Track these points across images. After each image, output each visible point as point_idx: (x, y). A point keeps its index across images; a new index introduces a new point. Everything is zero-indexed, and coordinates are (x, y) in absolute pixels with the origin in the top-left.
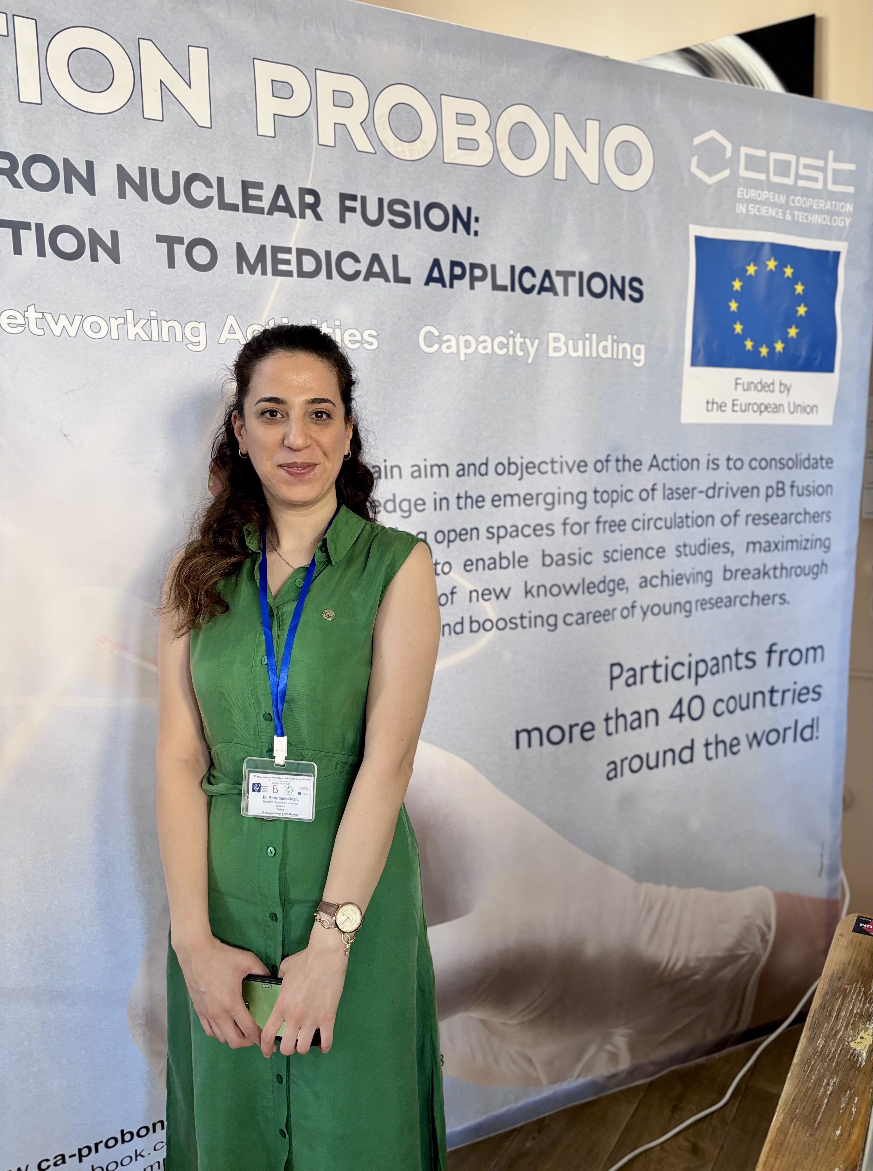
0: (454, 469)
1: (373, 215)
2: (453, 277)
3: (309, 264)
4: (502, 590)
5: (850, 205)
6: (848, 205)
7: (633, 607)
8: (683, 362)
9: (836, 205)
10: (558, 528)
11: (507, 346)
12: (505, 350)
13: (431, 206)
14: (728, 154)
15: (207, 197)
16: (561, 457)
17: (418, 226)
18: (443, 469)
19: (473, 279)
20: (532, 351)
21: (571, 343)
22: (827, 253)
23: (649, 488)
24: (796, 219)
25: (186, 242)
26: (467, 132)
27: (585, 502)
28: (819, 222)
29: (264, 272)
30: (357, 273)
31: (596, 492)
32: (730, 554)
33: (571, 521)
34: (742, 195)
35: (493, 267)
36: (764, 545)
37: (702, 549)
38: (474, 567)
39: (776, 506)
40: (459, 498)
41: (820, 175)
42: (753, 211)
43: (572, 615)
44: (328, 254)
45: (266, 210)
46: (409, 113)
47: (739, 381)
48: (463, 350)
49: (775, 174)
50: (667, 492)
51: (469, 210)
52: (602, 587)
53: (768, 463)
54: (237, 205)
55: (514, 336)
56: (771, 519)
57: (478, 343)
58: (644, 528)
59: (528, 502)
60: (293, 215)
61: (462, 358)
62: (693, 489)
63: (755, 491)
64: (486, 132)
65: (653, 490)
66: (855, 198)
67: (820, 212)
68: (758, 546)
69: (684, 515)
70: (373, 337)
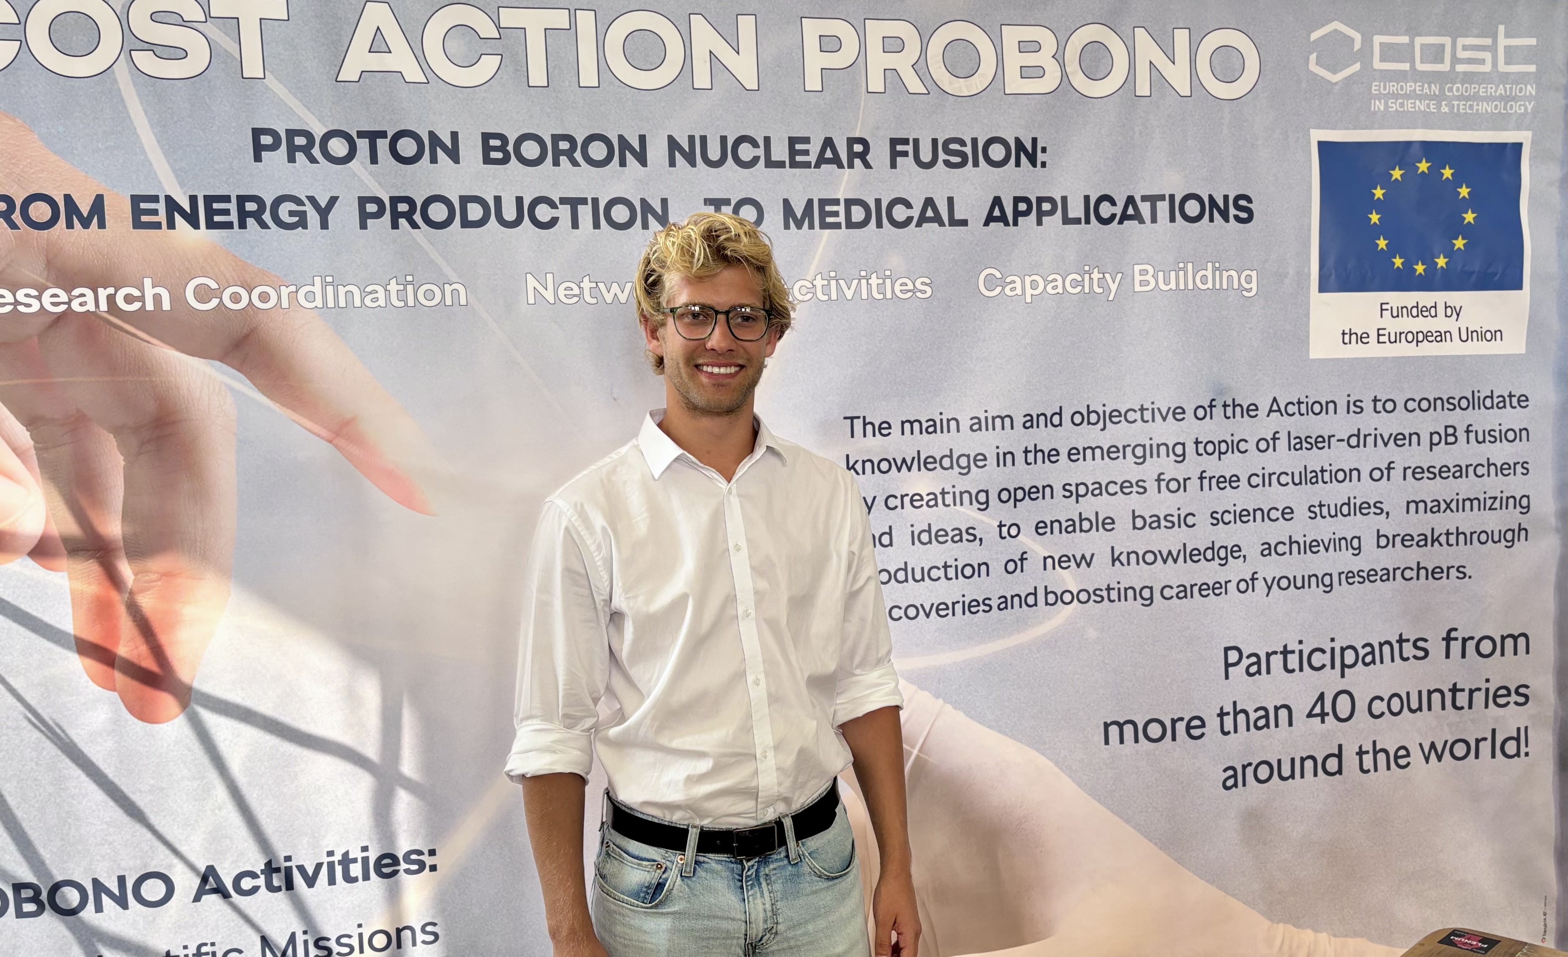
0: (1019, 421)
1: (926, 155)
2: (1017, 214)
3: (858, 214)
4: (1083, 557)
5: (1532, 87)
6: (1529, 87)
7: (1253, 579)
8: (1309, 288)
9: (1511, 88)
10: (1151, 485)
11: (1081, 283)
12: (1079, 288)
13: (990, 142)
14: (1357, 46)
15: (754, 157)
16: (1153, 403)
17: (976, 164)
18: (1007, 421)
19: (1041, 214)
20: (1114, 287)
21: (1161, 274)
22: (1504, 145)
23: (1269, 437)
24: (1456, 111)
25: (733, 203)
26: (1030, 59)
27: (1184, 454)
28: (1489, 110)
29: (811, 226)
30: (909, 220)
31: (1197, 443)
32: (1384, 515)
33: (1166, 477)
34: (1379, 90)
35: (1064, 199)
36: (1430, 505)
37: (1345, 510)
38: (1048, 530)
39: (1445, 456)
40: (1026, 452)
41: (1487, 56)
42: (1394, 106)
43: (1172, 588)
44: (878, 202)
45: (813, 165)
46: (965, 48)
47: (1384, 307)
48: (1029, 292)
49: (1422, 62)
50: (1293, 442)
51: (1034, 141)
52: (1209, 554)
53: (1432, 404)
54: (784, 162)
55: (1091, 272)
56: (1442, 472)
57: (1047, 283)
58: (1264, 485)
59: (1113, 455)
60: (840, 166)
61: (1029, 300)
62: (1329, 437)
63: (1414, 438)
64: (1053, 57)
65: (1274, 439)
66: (1537, 78)
67: (1490, 99)
68: (1421, 505)
69: (1318, 470)
70: (927, 284)
